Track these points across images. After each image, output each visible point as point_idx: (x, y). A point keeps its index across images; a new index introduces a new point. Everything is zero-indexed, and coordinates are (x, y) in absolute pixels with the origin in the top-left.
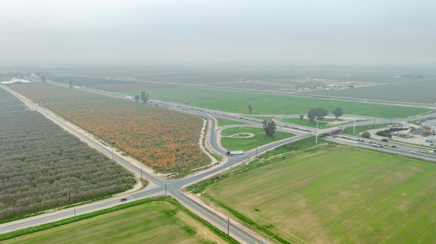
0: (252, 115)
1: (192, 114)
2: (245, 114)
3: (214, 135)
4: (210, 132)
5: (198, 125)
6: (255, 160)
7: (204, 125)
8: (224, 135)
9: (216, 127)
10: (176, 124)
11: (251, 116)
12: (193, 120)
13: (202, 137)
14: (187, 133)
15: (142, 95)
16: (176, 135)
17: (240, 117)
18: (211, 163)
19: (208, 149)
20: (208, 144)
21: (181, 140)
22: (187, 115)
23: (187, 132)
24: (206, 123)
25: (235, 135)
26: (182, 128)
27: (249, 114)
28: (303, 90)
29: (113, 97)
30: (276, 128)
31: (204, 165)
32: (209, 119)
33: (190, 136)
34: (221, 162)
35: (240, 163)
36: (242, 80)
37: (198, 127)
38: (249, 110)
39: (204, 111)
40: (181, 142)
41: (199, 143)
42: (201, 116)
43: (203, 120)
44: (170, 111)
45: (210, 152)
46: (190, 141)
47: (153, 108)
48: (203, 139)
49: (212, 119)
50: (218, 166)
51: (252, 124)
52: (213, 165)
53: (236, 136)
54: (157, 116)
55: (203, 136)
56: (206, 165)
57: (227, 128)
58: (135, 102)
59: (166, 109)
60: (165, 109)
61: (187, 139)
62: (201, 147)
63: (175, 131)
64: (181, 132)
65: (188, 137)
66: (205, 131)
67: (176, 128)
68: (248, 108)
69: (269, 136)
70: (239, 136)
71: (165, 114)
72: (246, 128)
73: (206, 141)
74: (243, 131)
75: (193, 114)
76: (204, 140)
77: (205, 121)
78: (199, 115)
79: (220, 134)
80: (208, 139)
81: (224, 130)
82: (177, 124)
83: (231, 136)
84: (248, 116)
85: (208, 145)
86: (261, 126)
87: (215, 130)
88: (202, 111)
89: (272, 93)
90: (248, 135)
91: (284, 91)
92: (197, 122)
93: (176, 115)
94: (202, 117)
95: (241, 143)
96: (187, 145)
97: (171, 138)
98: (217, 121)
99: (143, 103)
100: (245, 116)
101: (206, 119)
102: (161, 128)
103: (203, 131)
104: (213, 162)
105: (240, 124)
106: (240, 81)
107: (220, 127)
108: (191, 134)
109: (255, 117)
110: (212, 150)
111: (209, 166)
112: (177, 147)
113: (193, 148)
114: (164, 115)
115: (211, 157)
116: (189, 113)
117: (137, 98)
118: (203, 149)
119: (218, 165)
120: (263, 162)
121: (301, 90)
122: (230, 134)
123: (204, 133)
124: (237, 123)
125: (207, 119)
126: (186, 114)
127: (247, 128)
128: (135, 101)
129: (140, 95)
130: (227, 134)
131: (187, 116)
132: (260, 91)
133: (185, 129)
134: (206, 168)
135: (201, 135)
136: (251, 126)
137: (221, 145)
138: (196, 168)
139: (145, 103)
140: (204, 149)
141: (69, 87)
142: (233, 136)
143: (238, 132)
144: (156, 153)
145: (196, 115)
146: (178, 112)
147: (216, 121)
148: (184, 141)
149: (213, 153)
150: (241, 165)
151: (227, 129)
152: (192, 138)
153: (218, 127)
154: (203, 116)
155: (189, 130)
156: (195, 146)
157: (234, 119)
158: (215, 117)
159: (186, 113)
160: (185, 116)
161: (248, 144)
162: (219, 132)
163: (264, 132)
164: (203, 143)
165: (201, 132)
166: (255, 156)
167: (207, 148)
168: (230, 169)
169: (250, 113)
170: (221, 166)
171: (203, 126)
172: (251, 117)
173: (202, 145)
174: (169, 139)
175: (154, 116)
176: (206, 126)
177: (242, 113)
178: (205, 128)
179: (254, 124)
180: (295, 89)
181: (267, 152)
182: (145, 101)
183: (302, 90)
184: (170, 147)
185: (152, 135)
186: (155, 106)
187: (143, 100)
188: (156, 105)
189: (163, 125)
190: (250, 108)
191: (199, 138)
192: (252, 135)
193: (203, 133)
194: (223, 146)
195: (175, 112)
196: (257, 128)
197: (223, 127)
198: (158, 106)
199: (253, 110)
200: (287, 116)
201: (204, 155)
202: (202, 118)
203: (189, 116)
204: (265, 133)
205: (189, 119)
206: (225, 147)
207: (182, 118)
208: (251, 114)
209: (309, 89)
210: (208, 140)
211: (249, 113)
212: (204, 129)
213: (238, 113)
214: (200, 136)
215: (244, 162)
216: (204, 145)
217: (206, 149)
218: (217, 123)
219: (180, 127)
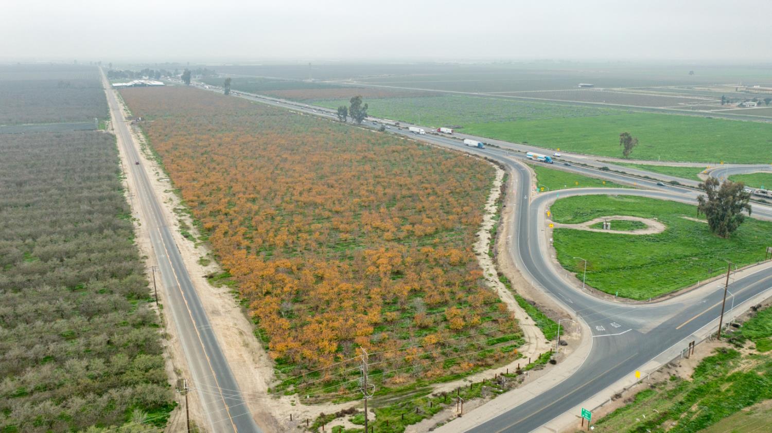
0: (634, 162)
1: (466, 153)
2: (613, 157)
3: (529, 217)
4: (514, 209)
5: (479, 184)
6: (717, 350)
7: (498, 183)
8: (562, 219)
9: (534, 194)
10: (416, 179)
11: (631, 164)
12: (466, 169)
13: (489, 223)
14: (442, 206)
15: (352, 106)
16: (407, 213)
17: (602, 167)
18: (522, 349)
19: (509, 273)
20: (508, 252)
21: (418, 233)
22: (451, 156)
23: (445, 204)
24: (501, 177)
25: (597, 221)
26: (430, 191)
27: (622, 158)
28: (741, 105)
29: (296, 111)
30: (749, 210)
31: (490, 361)
32: (512, 168)
33: (450, 217)
34: (566, 350)
35: (653, 365)
36: (582, 86)
37: (478, 189)
38: (623, 147)
39: (497, 147)
40: (420, 237)
41: (475, 244)
42: (489, 157)
43: (495, 170)
44: (411, 143)
45: (515, 291)
46: (448, 239)
47: (372, 134)
48: (490, 232)
49: (518, 167)
50: (552, 377)
51: (642, 188)
52: (531, 367)
53: (601, 225)
54: (375, 154)
55: (492, 218)
56: (499, 361)
57: (568, 196)
58: (337, 121)
59: (402, 138)
60: (398, 139)
61: (440, 227)
62: (485, 262)
63: (410, 199)
64: (426, 204)
65: (443, 222)
66: (500, 201)
67: (414, 191)
68: (621, 142)
69: (722, 233)
70: (612, 227)
71: (397, 151)
72: (626, 200)
73: (502, 239)
74: (620, 210)
75: (469, 154)
76: (494, 233)
77: (500, 173)
78: (484, 156)
79: (548, 218)
80: (507, 235)
81: (557, 201)
82: (420, 178)
83: (584, 227)
84: (623, 165)
85: (510, 262)
86: (692, 197)
87: (530, 202)
88: (493, 146)
89: (663, 111)
90: (640, 225)
91: (693, 108)
92: (479, 176)
93: (424, 154)
94: (492, 161)
95: (628, 258)
96: (434, 253)
97: (388, 224)
98: (534, 173)
99: (354, 125)
100: (613, 163)
101: (502, 167)
102: (371, 188)
103: (493, 203)
104: (530, 343)
105: (605, 186)
106: (579, 88)
107: (545, 193)
108: (454, 210)
109: (642, 167)
110: (525, 283)
111: (511, 368)
112: (398, 261)
113: (453, 265)
114: (394, 151)
115: (520, 314)
116: (459, 151)
117: (342, 112)
118: (491, 275)
119: (555, 367)
120: (759, 368)
121: (734, 106)
122: (580, 216)
123: (495, 211)
124: (598, 182)
125: (506, 167)
126: (450, 153)
127: (633, 201)
128: (338, 119)
129: (348, 105)
130: (569, 218)
131: (451, 159)
132: (633, 108)
133: (440, 193)
134: (499, 386)
135: (487, 217)
136: (642, 192)
137: (556, 262)
138: (458, 377)
139: (359, 125)
140: (494, 272)
141: (224, 92)
142: (592, 227)
143: (605, 211)
144: (321, 278)
145: (476, 155)
146: (429, 147)
147: (531, 176)
148: (431, 236)
149: (528, 297)
150: (662, 378)
151: (568, 198)
152: (458, 226)
153: (540, 191)
154: (495, 160)
155: (450, 199)
156: (461, 259)
157: (583, 169)
158: (527, 164)
159: (451, 149)
160: (447, 156)
161: (654, 263)
162: (542, 210)
163: (703, 218)
164: (491, 248)
165: (487, 207)
166: (712, 327)
167: (504, 271)
168: (611, 407)
169: (625, 155)
170: (568, 375)
171: (494, 186)
172: (633, 167)
173: (487, 256)
174: (383, 225)
175: (366, 154)
176: (504, 188)
177: (602, 156)
178: (500, 192)
179: (648, 189)
180: (719, 105)
181: (754, 309)
182: (360, 119)
183: (739, 106)
184: (375, 257)
185: (337, 208)
186: (379, 131)
187: (355, 117)
188: (382, 129)
189: (380, 180)
190: (627, 142)
191: (479, 226)
192: (656, 227)
193: (494, 209)
194: (562, 263)
195: (423, 145)
196: (661, 201)
197: (555, 195)
198: (386, 132)
199: (634, 148)
200: (739, 169)
201: (493, 303)
202: (492, 163)
203: (456, 157)
204: (706, 222)
205: (456, 165)
206: (571, 271)
207: (438, 160)
208: (629, 159)
209: (756, 105)
210: (510, 236)
211: (622, 155)
212: (495, 195)
213: (589, 154)
214: (483, 221)
215: (670, 359)
216: (493, 255)
217: (500, 275)
218: (535, 180)
219: (426, 189)
